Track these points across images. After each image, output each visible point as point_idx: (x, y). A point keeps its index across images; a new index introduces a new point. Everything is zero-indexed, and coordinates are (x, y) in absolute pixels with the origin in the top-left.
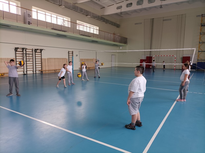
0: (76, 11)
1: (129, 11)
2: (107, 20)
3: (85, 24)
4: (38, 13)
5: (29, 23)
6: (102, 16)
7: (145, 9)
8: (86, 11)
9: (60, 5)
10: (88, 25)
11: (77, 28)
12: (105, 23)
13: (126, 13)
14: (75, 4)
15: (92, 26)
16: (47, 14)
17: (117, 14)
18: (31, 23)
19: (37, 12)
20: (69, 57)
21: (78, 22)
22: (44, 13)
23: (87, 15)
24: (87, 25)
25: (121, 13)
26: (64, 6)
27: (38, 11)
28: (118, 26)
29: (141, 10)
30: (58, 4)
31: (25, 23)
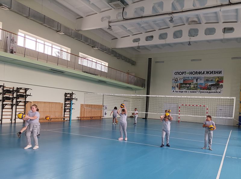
0: (79, 40)
1: (148, 46)
2: (119, 54)
3: (90, 58)
4: (26, 39)
5: (12, 52)
6: (113, 50)
7: (169, 45)
8: (93, 41)
9: (58, 31)
10: (95, 60)
11: (80, 63)
12: (117, 58)
13: (145, 48)
14: (78, 30)
15: (99, 61)
16: (38, 40)
17: (132, 48)
18: (15, 52)
19: (25, 37)
21: (81, 54)
22: (35, 40)
23: (93, 47)
24: (92, 59)
25: (139, 47)
26: (64, 32)
27: (27, 36)
28: (133, 63)
29: (163, 45)
30: (55, 29)
31: (6, 51)
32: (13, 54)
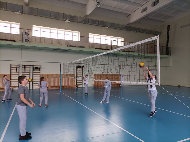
3: (104, 37)
5: (26, 41)
8: (102, 21)
9: (65, 20)
12: (134, 32)
14: (86, 16)
18: (29, 41)
20: (77, 73)
21: (91, 35)
25: (147, 16)
28: (158, 34)
30: (62, 19)
31: (22, 42)
32: (27, 42)
